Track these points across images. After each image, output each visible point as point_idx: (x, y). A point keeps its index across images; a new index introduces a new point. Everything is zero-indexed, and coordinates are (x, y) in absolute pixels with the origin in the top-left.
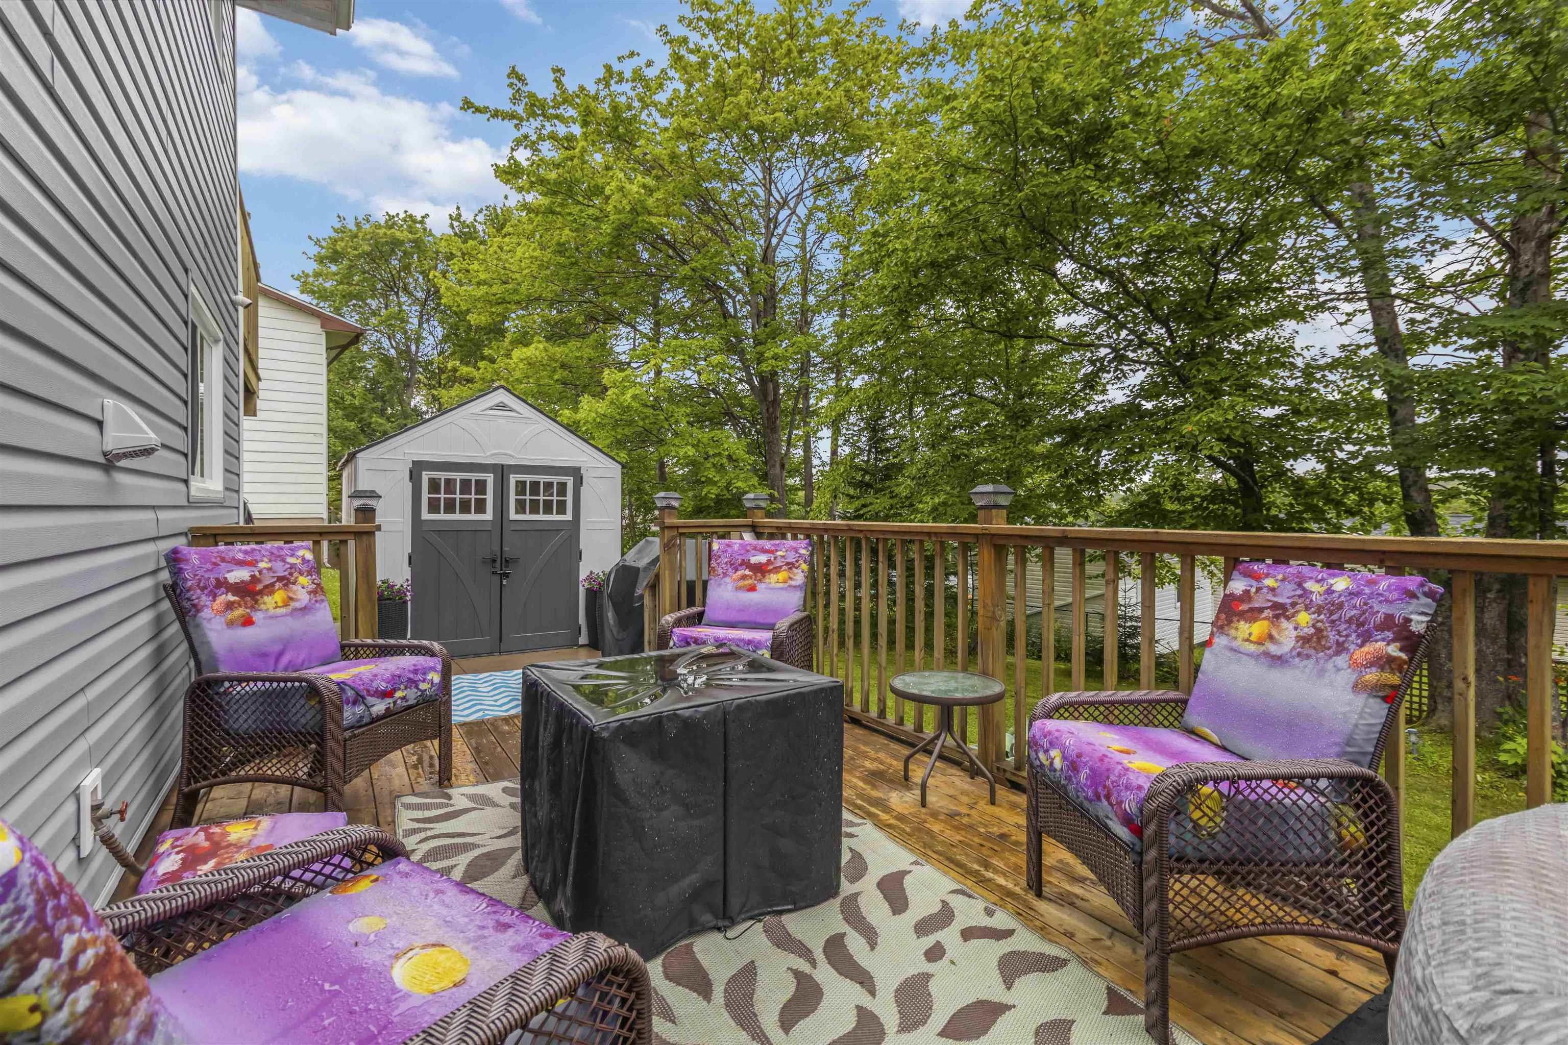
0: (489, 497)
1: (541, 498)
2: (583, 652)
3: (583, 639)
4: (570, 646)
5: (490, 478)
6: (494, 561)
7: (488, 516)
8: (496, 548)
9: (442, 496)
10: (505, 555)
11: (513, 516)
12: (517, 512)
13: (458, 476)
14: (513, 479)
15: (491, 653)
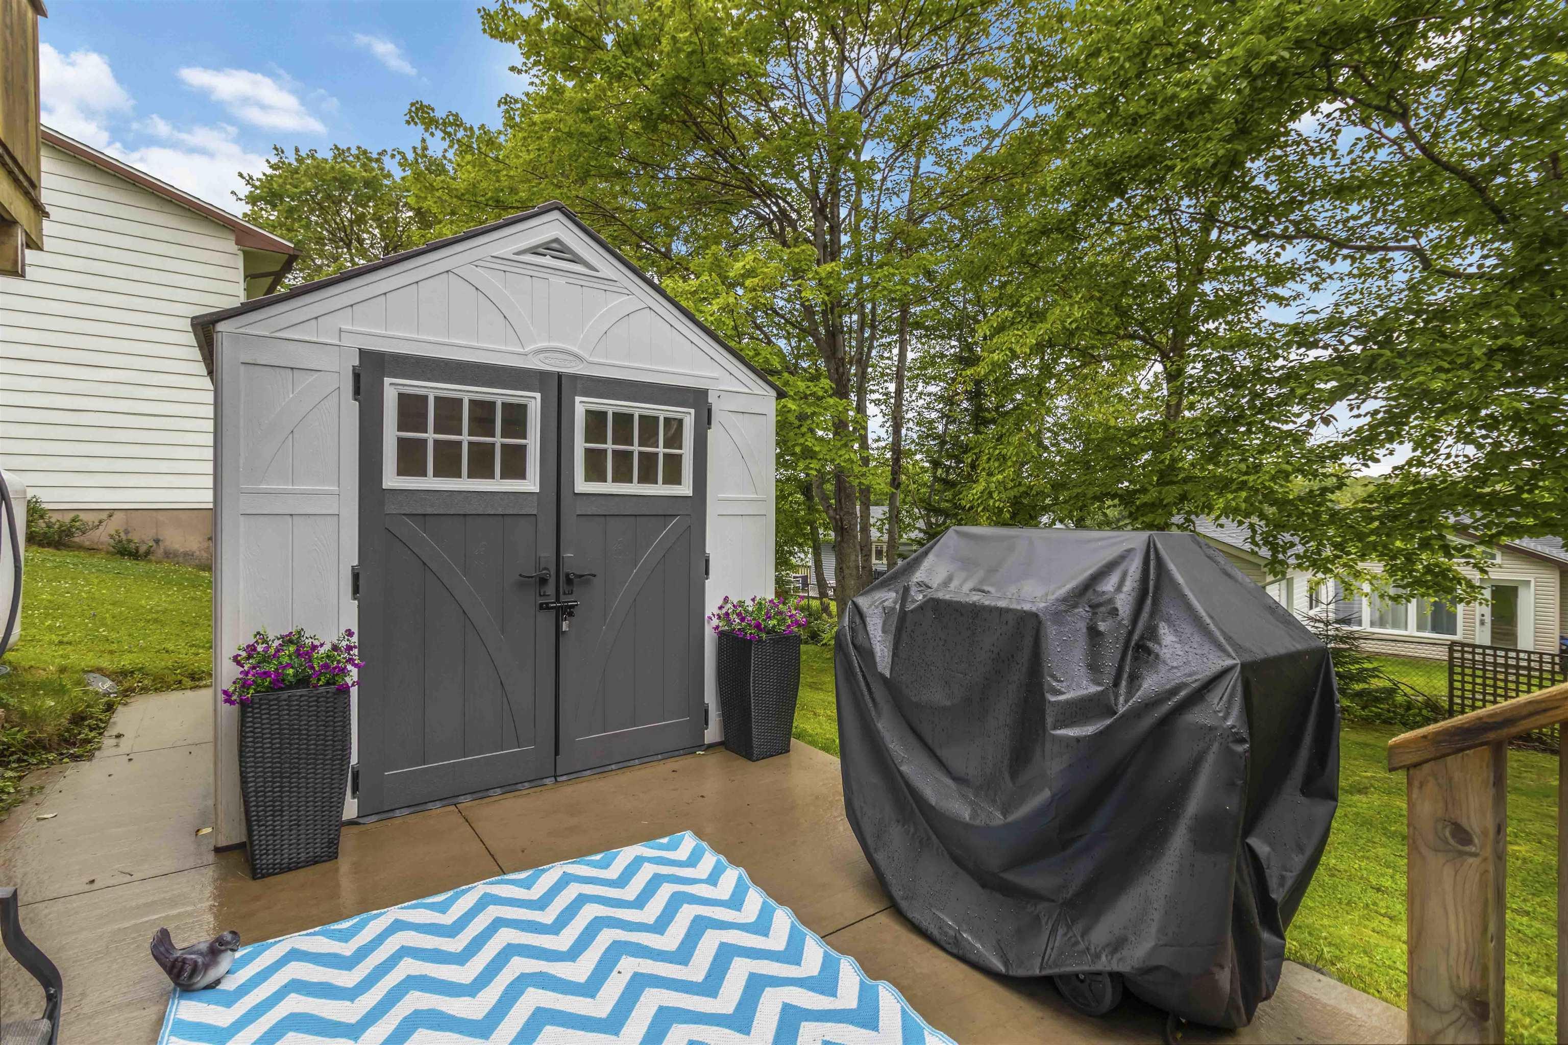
0: (533, 442)
1: (636, 448)
2: (712, 763)
3: (712, 733)
4: (690, 751)
5: (534, 402)
6: (543, 581)
7: (531, 484)
8: (547, 553)
9: (431, 436)
10: (566, 569)
11: (582, 486)
12: (588, 478)
13: (467, 393)
14: (581, 405)
15: (536, 781)
